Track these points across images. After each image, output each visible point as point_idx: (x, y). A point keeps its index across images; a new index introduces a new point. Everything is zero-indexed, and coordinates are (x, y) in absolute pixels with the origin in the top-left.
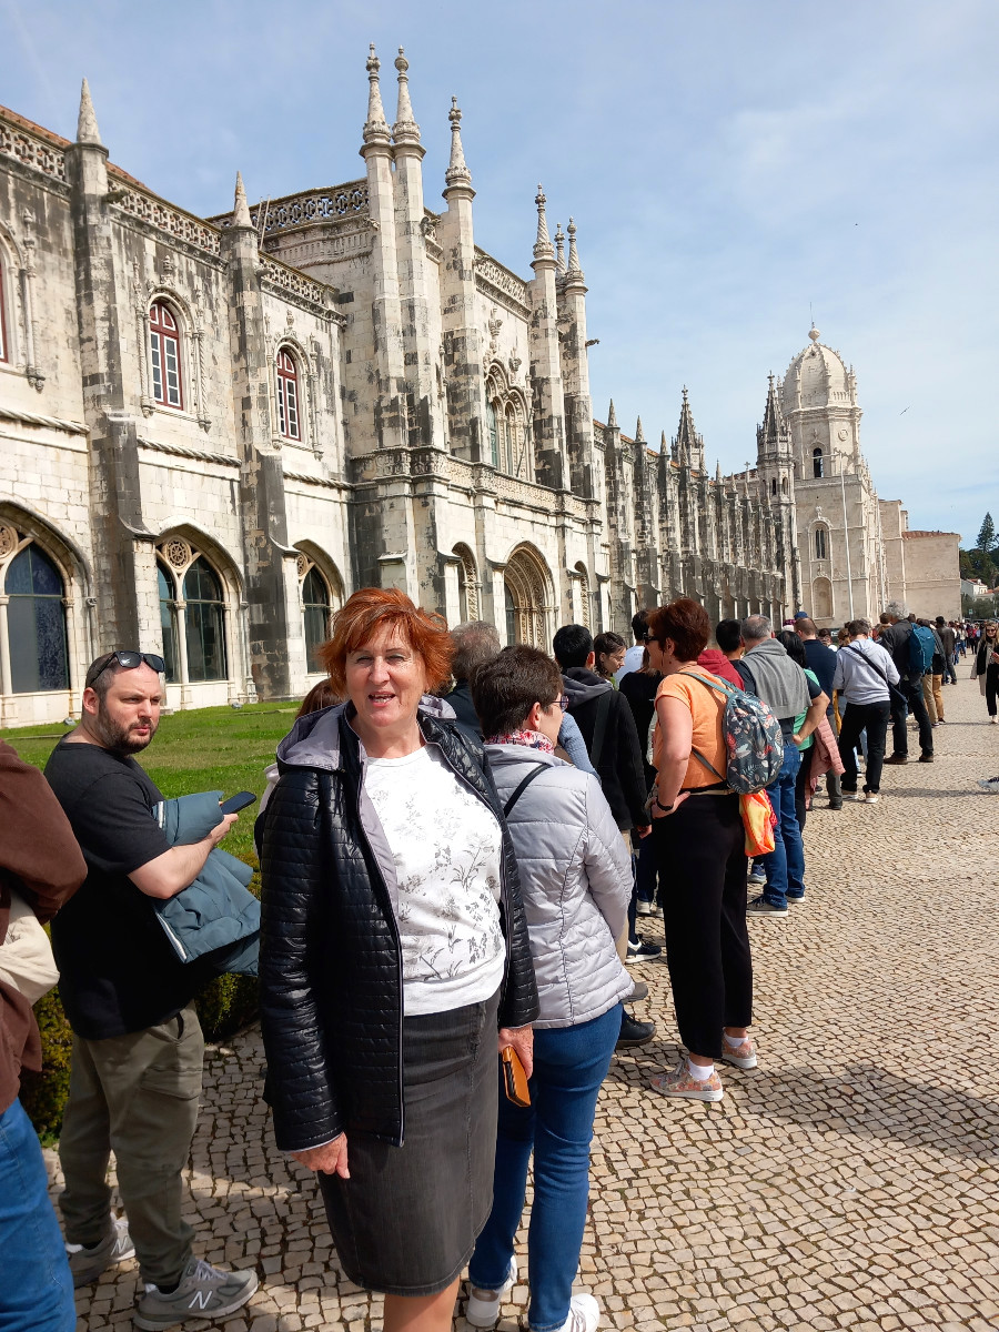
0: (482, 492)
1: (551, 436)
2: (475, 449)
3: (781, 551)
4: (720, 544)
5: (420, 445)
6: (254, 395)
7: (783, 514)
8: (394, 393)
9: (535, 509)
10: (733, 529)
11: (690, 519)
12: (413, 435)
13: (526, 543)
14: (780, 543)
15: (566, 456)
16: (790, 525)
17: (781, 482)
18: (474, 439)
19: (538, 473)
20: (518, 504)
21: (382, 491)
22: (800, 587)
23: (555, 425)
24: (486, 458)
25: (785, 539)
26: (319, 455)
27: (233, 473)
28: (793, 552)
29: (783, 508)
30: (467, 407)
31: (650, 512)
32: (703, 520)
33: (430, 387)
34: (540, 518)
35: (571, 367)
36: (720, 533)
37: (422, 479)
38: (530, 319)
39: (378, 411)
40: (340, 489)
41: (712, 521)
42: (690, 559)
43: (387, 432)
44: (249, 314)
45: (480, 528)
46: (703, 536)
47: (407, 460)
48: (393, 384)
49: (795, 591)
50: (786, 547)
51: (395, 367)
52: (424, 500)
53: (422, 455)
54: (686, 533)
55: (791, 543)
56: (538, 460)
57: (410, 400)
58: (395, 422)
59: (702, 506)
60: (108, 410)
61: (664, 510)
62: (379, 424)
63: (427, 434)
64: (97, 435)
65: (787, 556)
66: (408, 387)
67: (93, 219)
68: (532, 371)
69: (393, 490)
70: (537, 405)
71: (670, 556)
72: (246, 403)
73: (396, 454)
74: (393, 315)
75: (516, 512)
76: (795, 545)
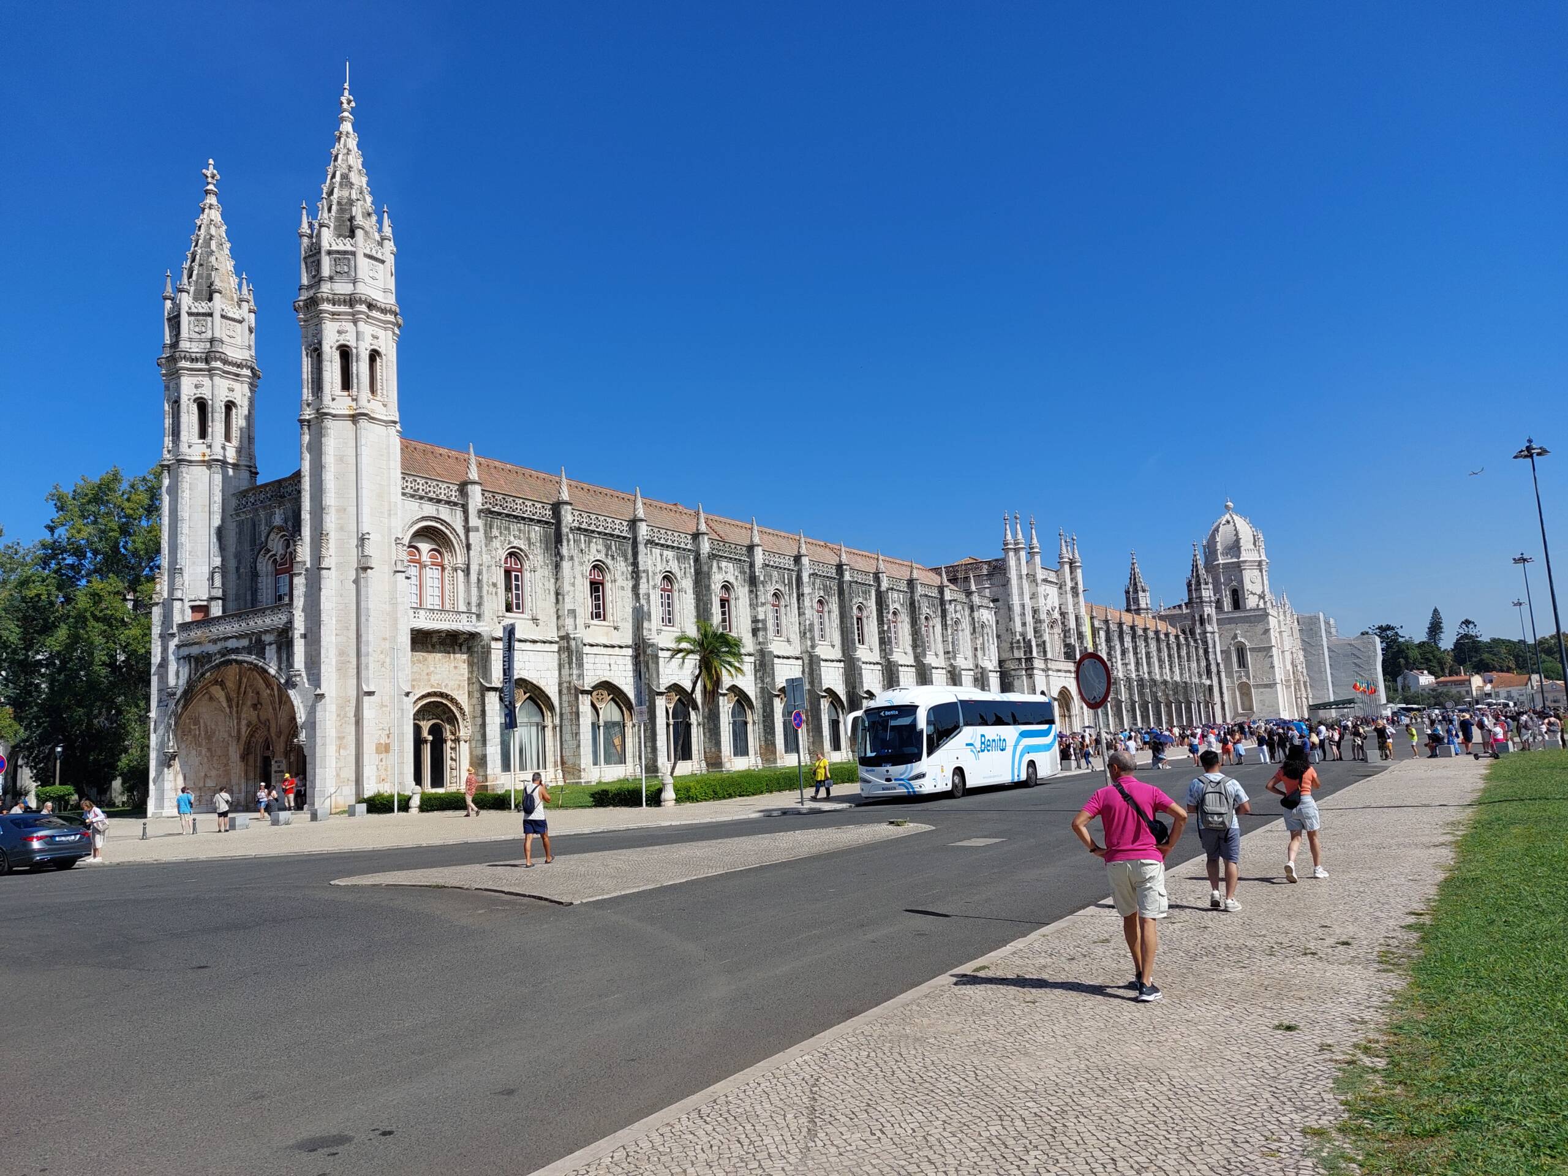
0: (1048, 669)
1: (1070, 637)
2: (1045, 652)
3: (1208, 665)
4: (1161, 667)
5: (1028, 656)
6: (979, 646)
7: (1209, 639)
8: (1018, 637)
9: (1066, 671)
10: (1170, 656)
11: (1139, 656)
12: (1025, 652)
13: (1064, 687)
14: (1207, 660)
15: (1077, 645)
16: (1214, 647)
17: (1206, 617)
18: (1044, 648)
19: (1065, 653)
20: (1059, 671)
21: (1013, 673)
22: (1225, 690)
23: (1072, 632)
24: (1049, 656)
25: (1211, 657)
26: (991, 661)
27: (972, 673)
28: (1218, 665)
29: (1208, 635)
30: (1041, 636)
31: (1116, 657)
32: (1148, 654)
33: (1030, 635)
34: (1068, 675)
35: (1076, 601)
36: (1160, 660)
37: (1030, 669)
38: (1058, 586)
39: (1012, 643)
40: (997, 672)
41: (1154, 654)
42: (1141, 680)
43: (1015, 651)
44: (976, 619)
45: (1048, 683)
46: (1149, 664)
47: (1023, 661)
48: (1018, 634)
49: (1221, 693)
50: (1213, 662)
51: (1018, 628)
52: (1030, 676)
53: (1029, 660)
54: (1137, 664)
55: (1216, 659)
56: (1064, 647)
57: (1024, 639)
58: (1019, 648)
59: (1147, 646)
60: (952, 661)
61: (1124, 653)
62: (1012, 648)
63: (1031, 652)
64: (950, 669)
65: (1214, 668)
66: (1023, 635)
67: (947, 607)
68: (1060, 608)
69: (1018, 673)
70: (1063, 623)
71: (1129, 680)
72: (976, 649)
73: (1020, 660)
74: (1017, 609)
75: (1059, 674)
76: (1219, 660)
